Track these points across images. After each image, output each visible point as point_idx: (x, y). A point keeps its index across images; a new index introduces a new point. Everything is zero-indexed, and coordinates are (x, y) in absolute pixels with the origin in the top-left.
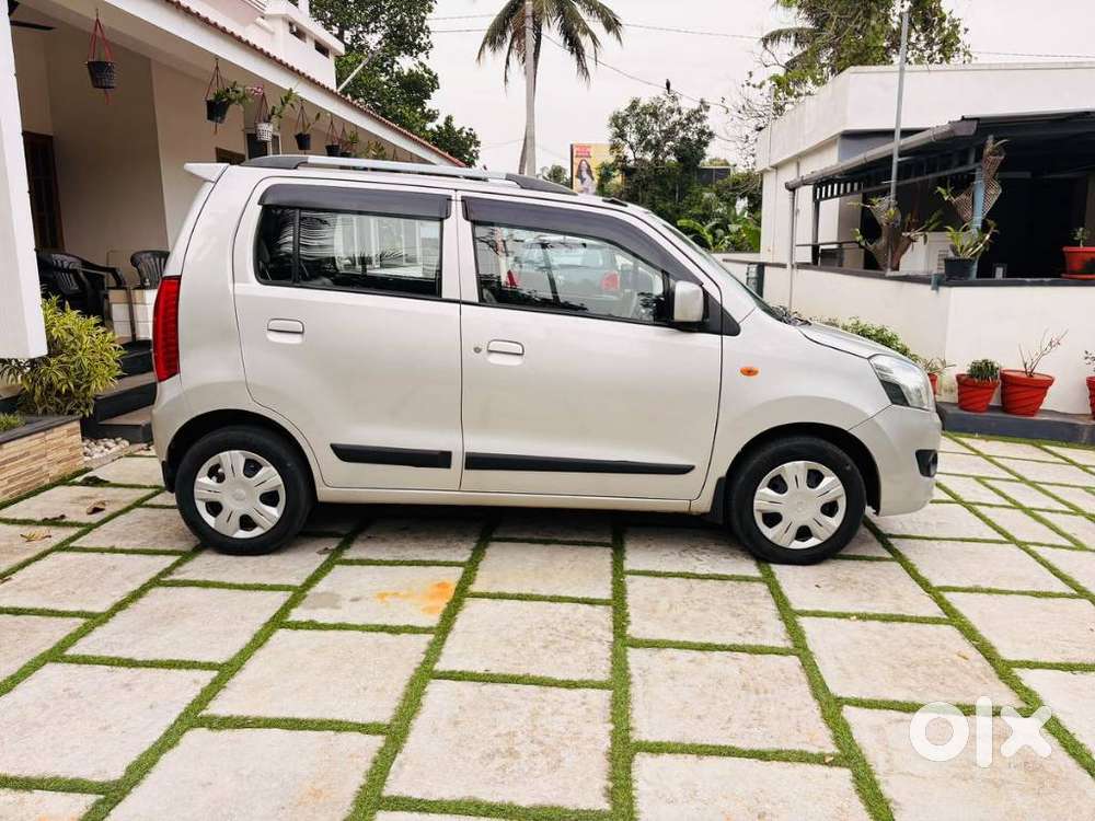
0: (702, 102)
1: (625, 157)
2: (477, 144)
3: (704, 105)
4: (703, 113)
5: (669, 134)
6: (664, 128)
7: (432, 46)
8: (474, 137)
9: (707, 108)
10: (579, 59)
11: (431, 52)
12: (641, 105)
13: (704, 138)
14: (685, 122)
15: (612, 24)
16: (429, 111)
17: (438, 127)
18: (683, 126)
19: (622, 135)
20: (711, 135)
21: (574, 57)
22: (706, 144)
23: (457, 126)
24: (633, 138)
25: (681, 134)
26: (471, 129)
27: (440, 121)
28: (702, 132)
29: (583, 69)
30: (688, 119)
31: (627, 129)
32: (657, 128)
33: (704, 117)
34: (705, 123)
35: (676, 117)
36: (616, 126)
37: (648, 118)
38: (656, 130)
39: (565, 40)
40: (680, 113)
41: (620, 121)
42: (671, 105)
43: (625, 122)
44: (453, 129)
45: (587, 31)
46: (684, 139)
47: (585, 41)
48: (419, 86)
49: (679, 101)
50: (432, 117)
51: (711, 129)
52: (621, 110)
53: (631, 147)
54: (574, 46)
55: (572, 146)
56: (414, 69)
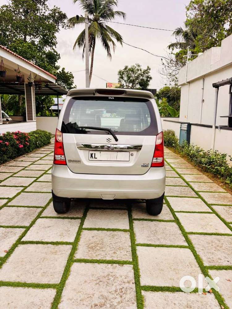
0: (148, 67)
1: (123, 85)
2: (73, 78)
3: (149, 68)
4: (149, 71)
5: (137, 78)
6: (136, 76)
7: (57, 43)
8: (72, 75)
9: (150, 69)
10: (108, 51)
11: (57, 45)
12: (128, 68)
13: (149, 79)
14: (142, 74)
15: (119, 38)
16: (57, 66)
17: (60, 72)
18: (142, 75)
19: (122, 78)
20: (151, 78)
21: (106, 50)
22: (149, 81)
23: (66, 71)
24: (126, 79)
25: (141, 77)
26: (71, 72)
27: (60, 70)
28: (148, 77)
29: (109, 54)
30: (144, 72)
31: (124, 76)
32: (133, 75)
33: (149, 72)
34: (149, 74)
35: (139, 72)
36: (120, 75)
37: (130, 72)
38: (133, 76)
39: (103, 44)
40: (141, 71)
41: (121, 73)
42: (138, 68)
43: (123, 74)
44: (65, 72)
45: (111, 40)
46: (142, 79)
47: (110, 44)
48: (53, 58)
49: (141, 67)
50: (57, 68)
51: (151, 76)
52: (122, 70)
53: (125, 81)
54: (107, 46)
55: (106, 83)
56: (50, 50)
